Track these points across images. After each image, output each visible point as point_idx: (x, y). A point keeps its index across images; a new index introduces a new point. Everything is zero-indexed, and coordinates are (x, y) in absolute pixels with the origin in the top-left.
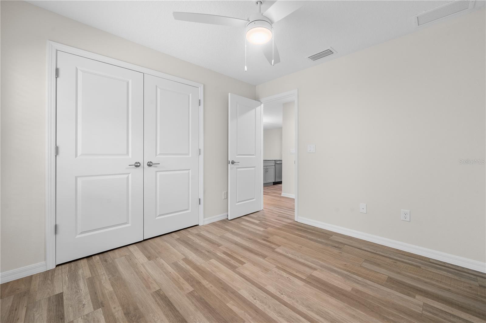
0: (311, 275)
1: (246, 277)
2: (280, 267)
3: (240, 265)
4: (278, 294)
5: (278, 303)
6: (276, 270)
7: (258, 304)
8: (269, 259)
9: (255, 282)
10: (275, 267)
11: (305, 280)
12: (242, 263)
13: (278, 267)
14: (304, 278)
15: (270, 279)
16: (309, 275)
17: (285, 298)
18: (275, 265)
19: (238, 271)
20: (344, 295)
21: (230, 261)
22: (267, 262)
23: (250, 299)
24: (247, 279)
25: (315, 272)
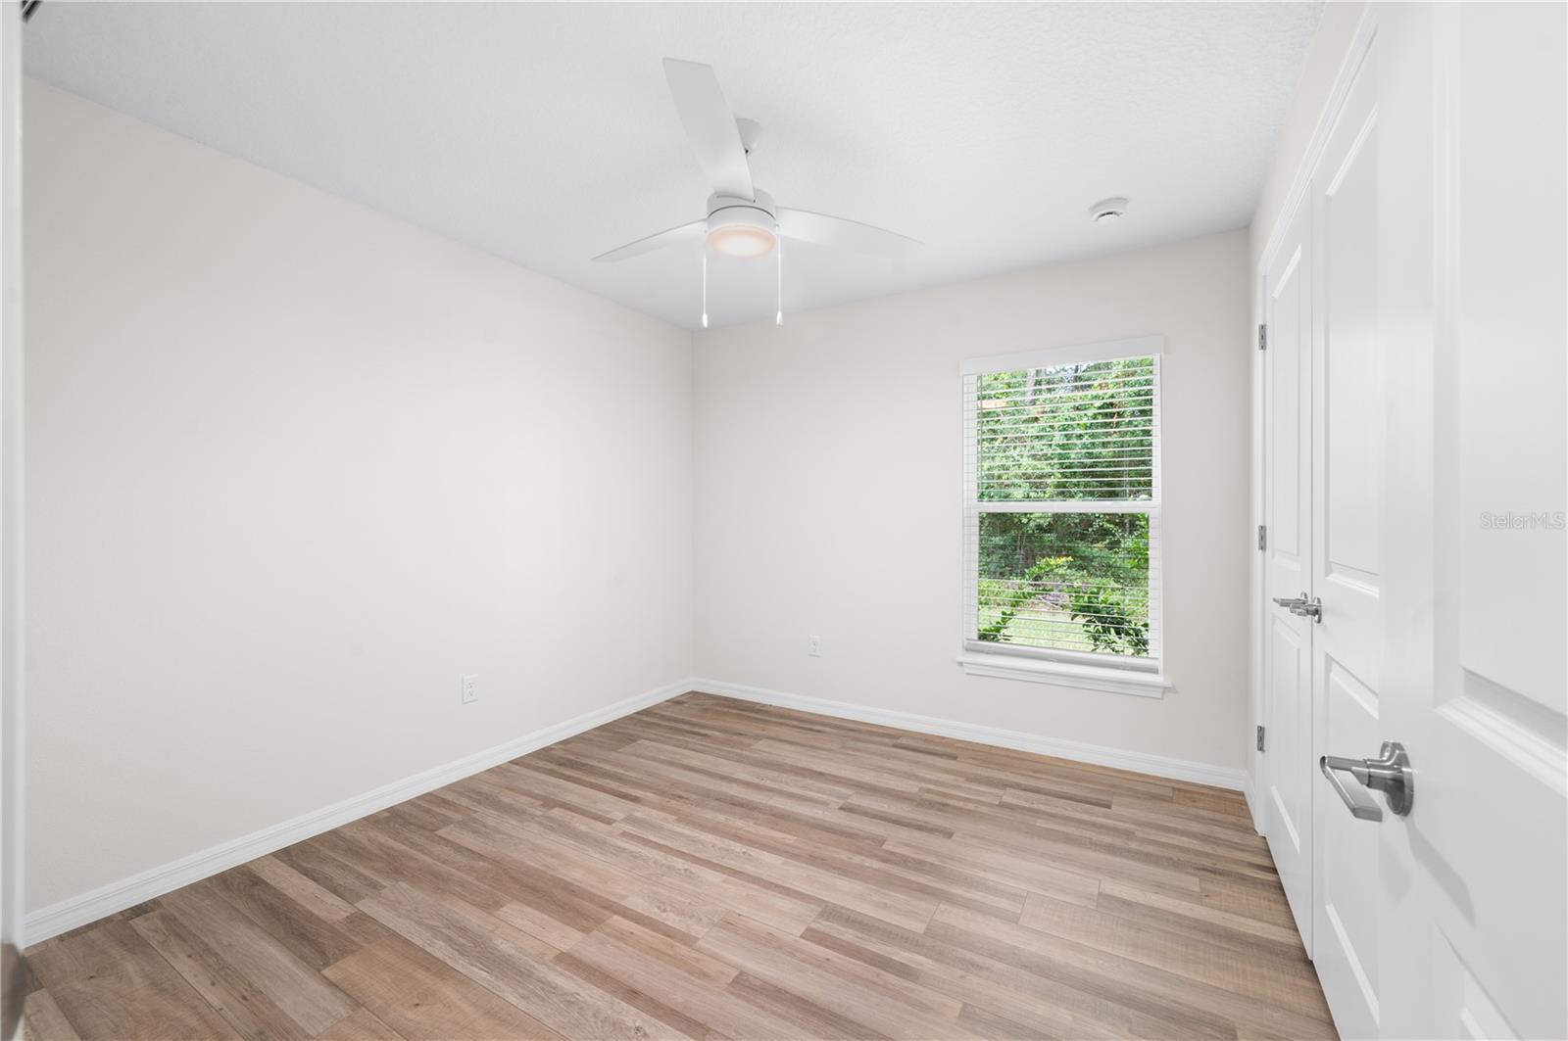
0: (586, 930)
1: (780, 893)
2: (683, 947)
3: (815, 926)
4: (695, 868)
5: (697, 855)
6: (698, 930)
7: (737, 847)
8: (722, 973)
9: (754, 883)
10: (698, 939)
11: (615, 913)
12: (811, 935)
13: (688, 940)
14: (616, 917)
15: (715, 898)
16: (595, 932)
17: (680, 864)
18: (699, 951)
19: (812, 906)
20: (535, 890)
21: (859, 935)
22: (727, 955)
23: (754, 852)
24: (777, 886)
25: (564, 947)
